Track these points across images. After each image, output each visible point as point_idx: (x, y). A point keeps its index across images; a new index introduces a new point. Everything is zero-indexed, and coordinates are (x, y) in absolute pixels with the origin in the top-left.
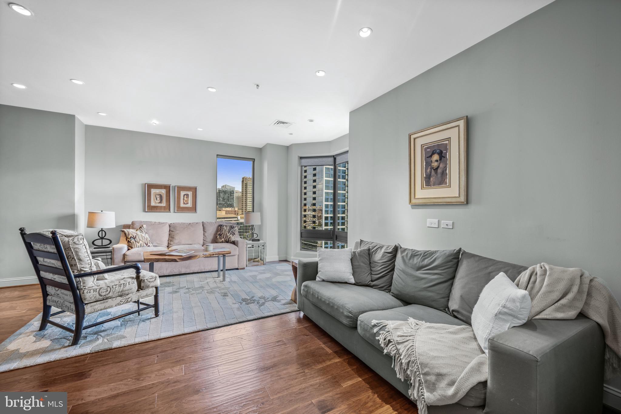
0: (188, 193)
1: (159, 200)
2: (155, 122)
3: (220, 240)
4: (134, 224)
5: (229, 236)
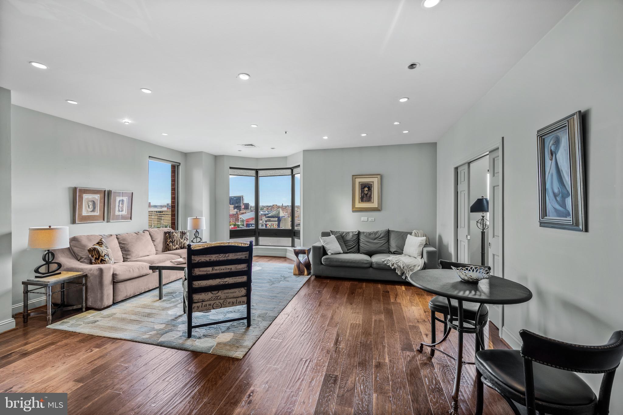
0: (123, 199)
1: (92, 207)
2: (127, 121)
3: (174, 247)
4: (80, 240)
5: (183, 242)
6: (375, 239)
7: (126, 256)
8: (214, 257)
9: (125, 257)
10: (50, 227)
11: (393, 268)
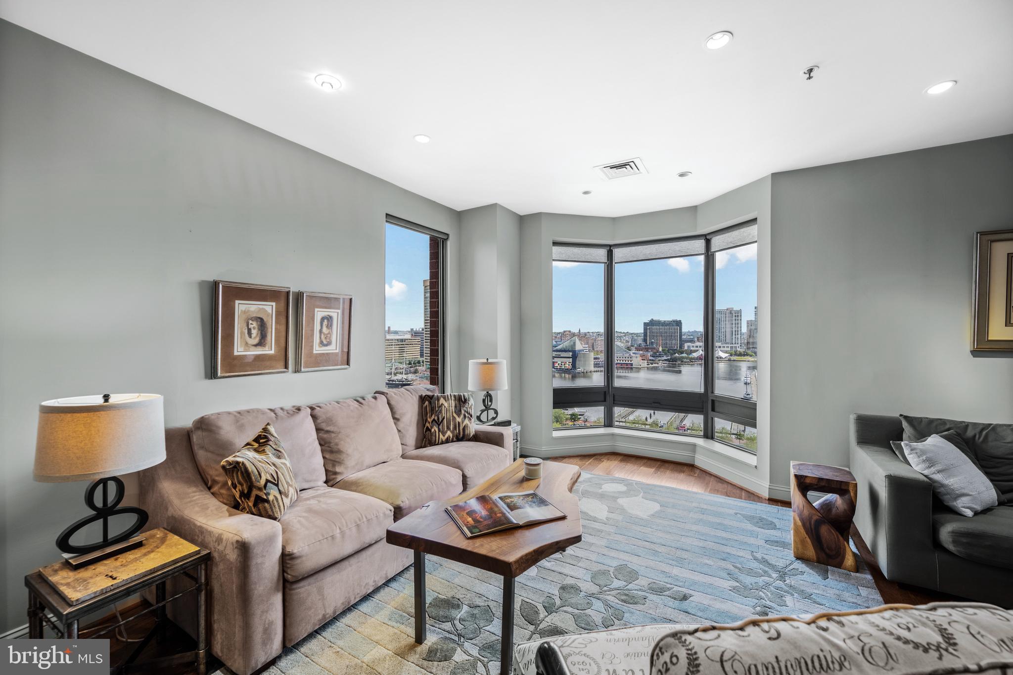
0: (331, 314)
1: (257, 334)
3: (441, 436)
4: (214, 428)
5: (463, 422)
7: (334, 466)
9: (329, 469)
10: (106, 398)
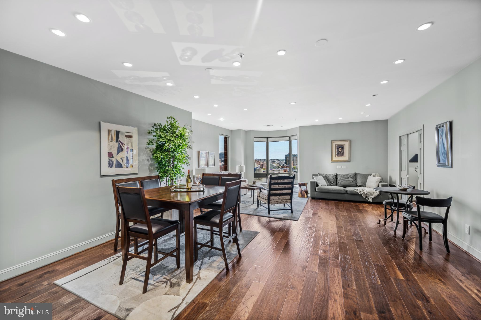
6: (347, 178)
8: (279, 181)
11: (360, 193)
